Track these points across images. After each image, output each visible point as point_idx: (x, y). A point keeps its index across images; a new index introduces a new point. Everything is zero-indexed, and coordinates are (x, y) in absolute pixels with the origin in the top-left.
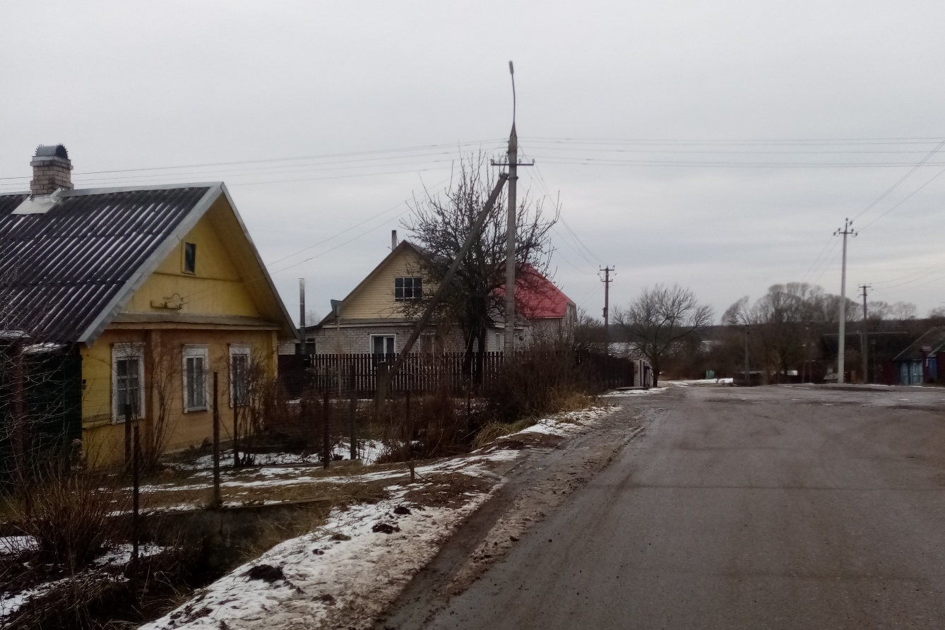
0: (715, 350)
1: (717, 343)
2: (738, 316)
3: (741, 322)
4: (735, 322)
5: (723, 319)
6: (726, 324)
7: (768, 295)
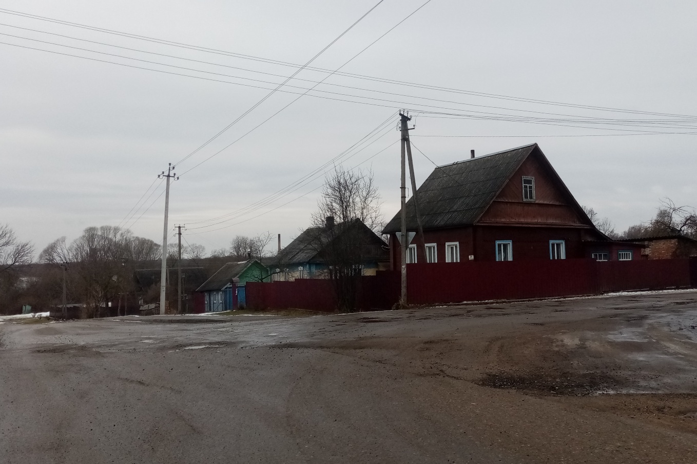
0: (32, 285)
1: (34, 279)
2: (55, 255)
3: (58, 260)
4: (52, 260)
5: (41, 257)
6: (43, 262)
7: (84, 236)
